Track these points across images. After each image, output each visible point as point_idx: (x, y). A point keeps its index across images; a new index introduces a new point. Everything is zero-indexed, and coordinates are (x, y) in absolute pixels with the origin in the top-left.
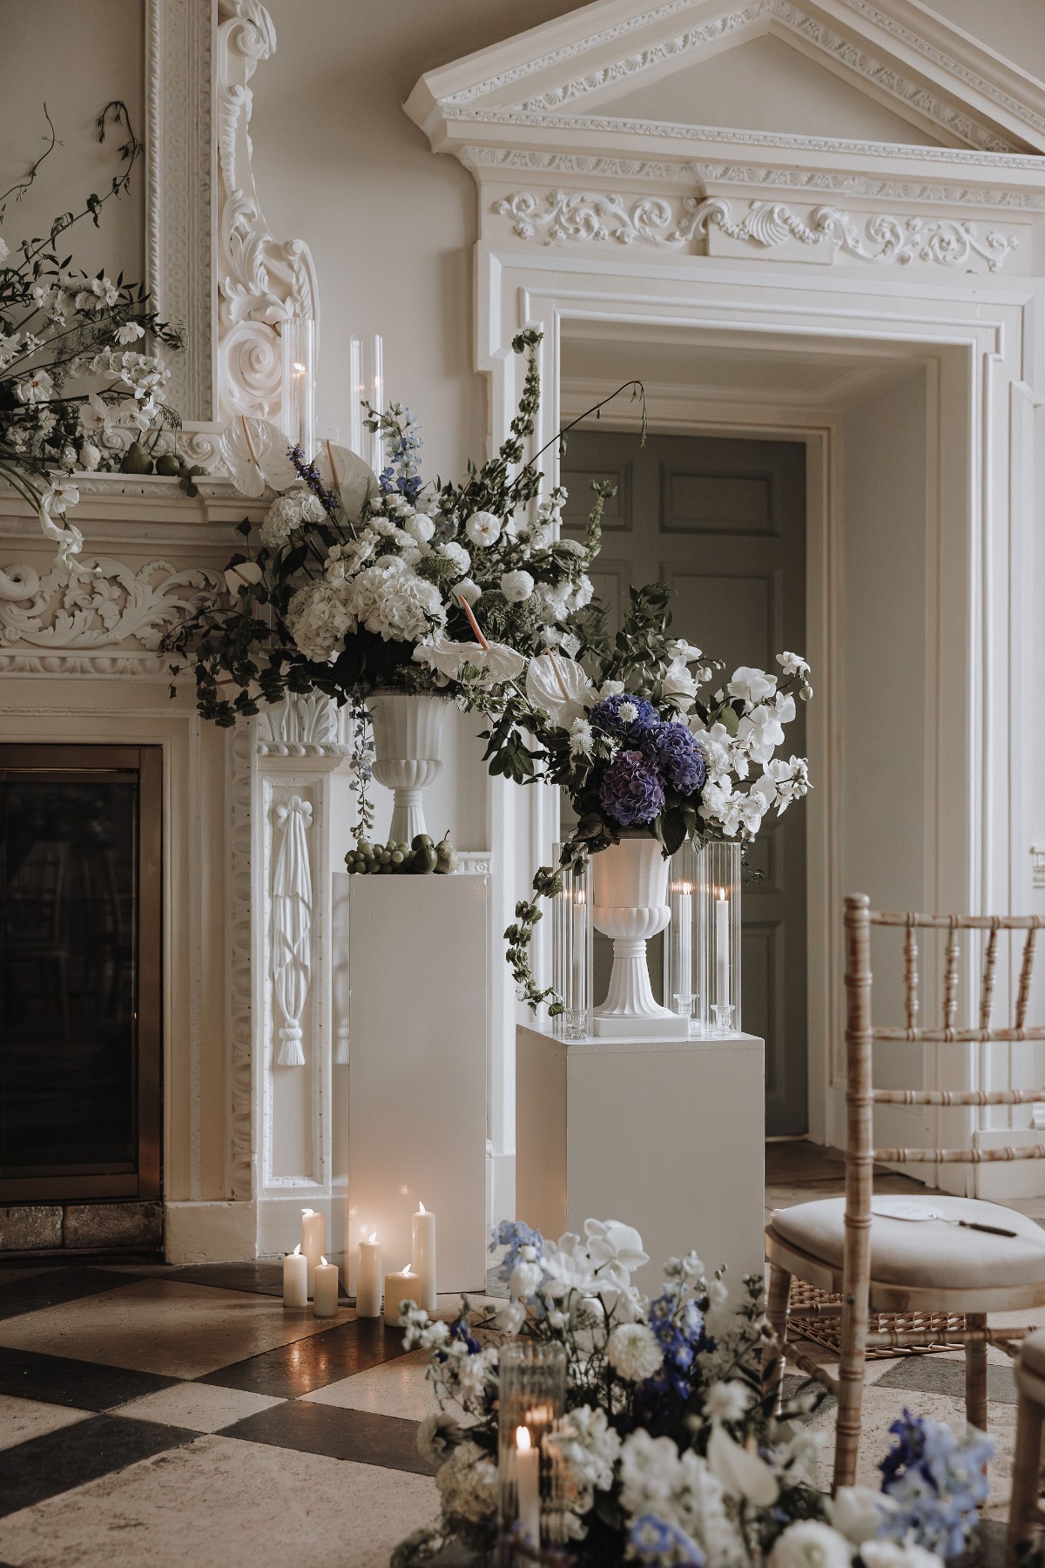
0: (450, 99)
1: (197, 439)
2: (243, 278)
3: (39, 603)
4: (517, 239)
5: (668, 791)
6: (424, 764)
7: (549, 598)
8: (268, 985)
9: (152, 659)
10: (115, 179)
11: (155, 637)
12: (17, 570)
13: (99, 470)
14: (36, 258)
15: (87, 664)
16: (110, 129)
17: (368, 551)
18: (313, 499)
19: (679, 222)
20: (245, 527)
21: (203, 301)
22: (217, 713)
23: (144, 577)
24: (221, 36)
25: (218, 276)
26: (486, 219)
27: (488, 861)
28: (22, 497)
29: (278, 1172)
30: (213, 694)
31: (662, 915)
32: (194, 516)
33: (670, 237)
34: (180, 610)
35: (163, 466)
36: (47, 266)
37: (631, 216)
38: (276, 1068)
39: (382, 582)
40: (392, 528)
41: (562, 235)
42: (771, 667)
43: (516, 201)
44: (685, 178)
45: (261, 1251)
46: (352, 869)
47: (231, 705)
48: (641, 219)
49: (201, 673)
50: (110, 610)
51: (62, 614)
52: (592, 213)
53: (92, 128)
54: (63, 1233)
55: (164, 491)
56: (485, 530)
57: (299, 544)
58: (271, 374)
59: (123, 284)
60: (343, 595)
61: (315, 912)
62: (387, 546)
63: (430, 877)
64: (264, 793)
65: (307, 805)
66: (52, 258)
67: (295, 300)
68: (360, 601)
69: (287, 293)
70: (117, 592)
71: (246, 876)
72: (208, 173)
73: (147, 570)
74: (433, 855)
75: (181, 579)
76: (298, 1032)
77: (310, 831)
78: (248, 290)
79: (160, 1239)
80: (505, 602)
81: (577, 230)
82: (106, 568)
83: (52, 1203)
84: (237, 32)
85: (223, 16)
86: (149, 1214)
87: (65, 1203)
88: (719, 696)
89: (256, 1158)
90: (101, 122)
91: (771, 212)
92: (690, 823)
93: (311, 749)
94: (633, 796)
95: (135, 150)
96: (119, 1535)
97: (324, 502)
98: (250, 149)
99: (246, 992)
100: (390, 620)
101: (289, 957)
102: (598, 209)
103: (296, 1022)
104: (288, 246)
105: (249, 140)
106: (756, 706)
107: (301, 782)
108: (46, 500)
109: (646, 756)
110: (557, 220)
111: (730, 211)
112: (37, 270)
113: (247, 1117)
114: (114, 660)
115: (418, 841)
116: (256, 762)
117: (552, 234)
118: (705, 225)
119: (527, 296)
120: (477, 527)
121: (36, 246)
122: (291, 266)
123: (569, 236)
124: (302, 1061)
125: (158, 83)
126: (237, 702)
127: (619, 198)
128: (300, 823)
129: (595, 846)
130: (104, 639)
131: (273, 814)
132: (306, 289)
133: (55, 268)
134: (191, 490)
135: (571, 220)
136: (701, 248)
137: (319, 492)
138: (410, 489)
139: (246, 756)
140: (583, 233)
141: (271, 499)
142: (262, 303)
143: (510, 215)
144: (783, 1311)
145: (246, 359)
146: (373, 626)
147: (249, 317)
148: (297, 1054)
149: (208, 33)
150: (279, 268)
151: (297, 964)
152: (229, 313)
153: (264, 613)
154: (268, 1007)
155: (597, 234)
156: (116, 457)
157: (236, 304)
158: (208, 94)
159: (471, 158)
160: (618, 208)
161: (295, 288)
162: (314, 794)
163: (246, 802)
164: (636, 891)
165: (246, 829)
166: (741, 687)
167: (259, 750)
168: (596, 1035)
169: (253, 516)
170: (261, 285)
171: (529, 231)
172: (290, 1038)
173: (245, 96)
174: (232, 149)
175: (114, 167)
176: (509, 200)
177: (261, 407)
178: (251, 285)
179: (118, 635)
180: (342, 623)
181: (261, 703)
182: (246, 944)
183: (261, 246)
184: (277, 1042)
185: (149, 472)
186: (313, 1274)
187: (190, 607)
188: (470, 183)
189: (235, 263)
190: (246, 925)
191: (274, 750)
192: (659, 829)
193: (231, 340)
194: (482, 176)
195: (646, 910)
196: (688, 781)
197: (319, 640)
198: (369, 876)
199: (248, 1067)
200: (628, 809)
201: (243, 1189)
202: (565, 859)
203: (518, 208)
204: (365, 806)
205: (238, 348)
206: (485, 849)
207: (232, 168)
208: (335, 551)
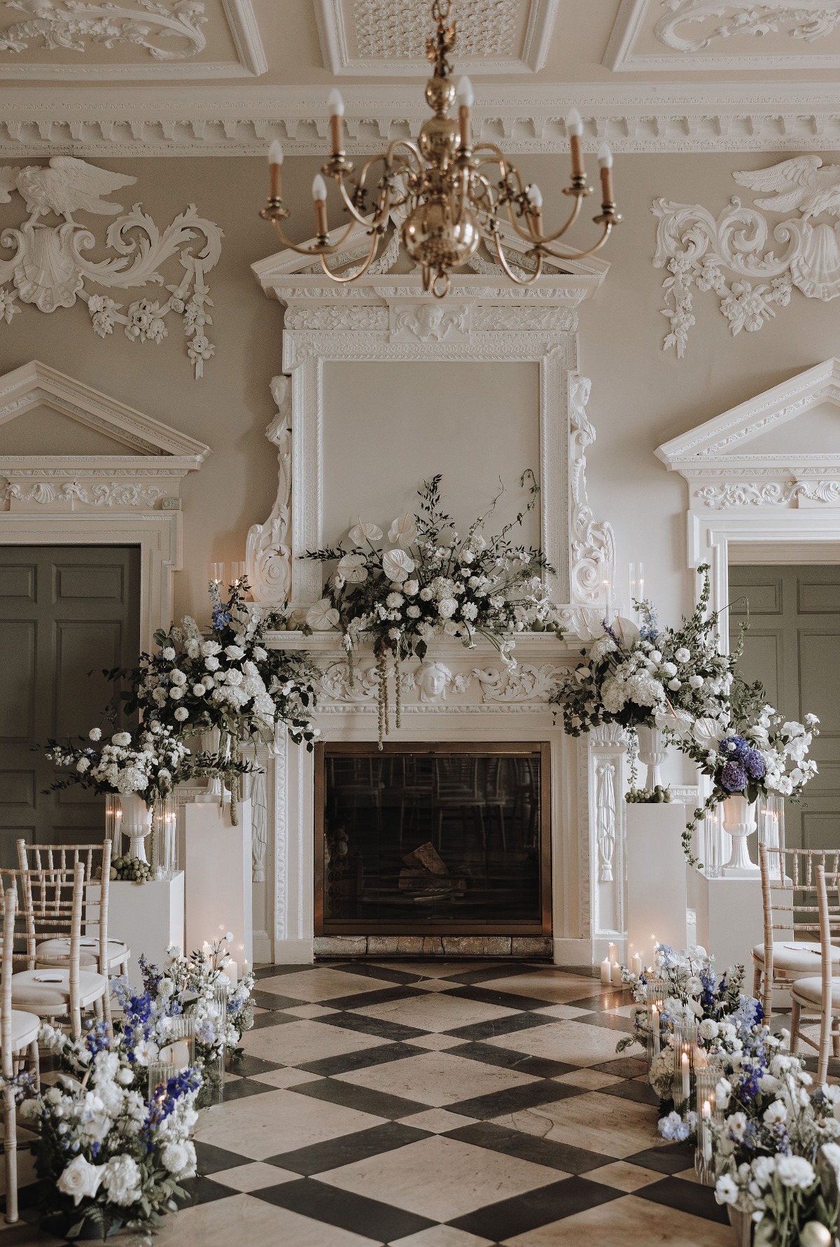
0: (673, 454)
1: (564, 612)
2: (582, 541)
3: (499, 683)
4: (706, 507)
5: (750, 778)
6: (659, 755)
7: (711, 685)
8: (597, 845)
9: (546, 706)
10: (528, 504)
11: (546, 696)
12: (490, 670)
13: (523, 631)
14: (497, 543)
15: (519, 709)
16: (526, 481)
17: (633, 668)
18: (612, 642)
19: (784, 494)
20: (583, 652)
21: (565, 551)
22: (572, 731)
23: (542, 671)
24: (572, 438)
25: (572, 540)
26: (692, 500)
27: (697, 790)
28: (493, 645)
29: (601, 927)
30: (570, 724)
31: (752, 826)
32: (563, 648)
33: (780, 501)
34: (557, 684)
35: (549, 628)
36: (501, 545)
37: (761, 492)
38: (600, 882)
39: (638, 683)
40: (643, 657)
41: (727, 504)
42: (801, 720)
43: (706, 490)
44: (786, 474)
45: (594, 961)
46: (628, 801)
47: (579, 728)
48: (765, 493)
49: (566, 715)
50: (528, 686)
51: (508, 687)
52: (742, 493)
53: (520, 481)
54: (511, 949)
55: (550, 638)
56: (683, 656)
57: (606, 660)
58: (595, 581)
59: (532, 552)
60: (622, 687)
61: (616, 813)
62: (641, 665)
63: (661, 804)
64: (594, 762)
65: (613, 767)
66: (503, 543)
67: (605, 548)
68: (629, 690)
69: (601, 545)
70: (531, 678)
71: (586, 798)
72: (567, 498)
73: (543, 668)
74: (662, 795)
75: (557, 671)
76: (610, 866)
77: (614, 779)
78: (585, 546)
79: (552, 954)
80: (691, 689)
81: (735, 501)
82: (527, 668)
83: (507, 936)
84: (579, 435)
85: (573, 428)
86: (547, 942)
87: (512, 936)
88: (778, 734)
89: (592, 920)
90: (522, 479)
91: (829, 486)
92: (759, 790)
93: (614, 743)
94: (734, 781)
95: (536, 489)
96: (534, 1043)
97: (616, 642)
98: (585, 482)
99: (587, 848)
100: (641, 699)
101: (605, 833)
102: (744, 491)
103: (609, 862)
104: (601, 524)
105: (585, 478)
106: (794, 738)
107: (609, 757)
108: (502, 648)
109: (740, 764)
110: (725, 497)
111: (807, 486)
112: (497, 548)
113: (588, 903)
114: (530, 707)
115: (657, 788)
116: (590, 748)
117: (723, 504)
118: (796, 494)
119: (712, 533)
120: (680, 655)
122: (603, 533)
123: (731, 504)
124: (612, 879)
125: (546, 461)
126: (581, 726)
127: (755, 485)
128: (610, 776)
129: (720, 799)
130: (526, 697)
131: (598, 771)
132: (610, 542)
133: (505, 545)
134: (561, 638)
135: (732, 496)
136: (795, 505)
137: (614, 639)
138: (651, 638)
139: (586, 747)
140: (738, 502)
141: (593, 641)
142: (591, 551)
143: (703, 496)
144: (759, 980)
145: (584, 575)
146: (634, 700)
147: (585, 557)
148: (609, 876)
149: (567, 439)
150: (598, 534)
151: (609, 836)
152: (576, 556)
153: (593, 688)
154: (596, 855)
155: (744, 502)
156: (530, 625)
157: (580, 551)
158: (567, 464)
159: (684, 474)
160: (754, 489)
161: (605, 543)
162: (615, 762)
163: (586, 767)
164: (740, 817)
165: (586, 778)
166: (788, 730)
167: (591, 744)
168: (723, 875)
169: (587, 647)
170: (590, 543)
171: (712, 503)
172: (606, 869)
173: (583, 462)
174: (577, 486)
175: (528, 497)
176: (702, 490)
177: (590, 595)
178: (586, 543)
179: (532, 696)
180: (622, 699)
181: (591, 727)
182: (587, 828)
183: (590, 526)
184: (601, 870)
185: (543, 631)
186: (612, 969)
187: (562, 683)
188: (684, 484)
189: (579, 535)
190: (587, 820)
191: (598, 744)
192: (746, 793)
193: (578, 567)
194: (690, 481)
195: (744, 825)
196: (757, 774)
197: (613, 705)
198: (636, 804)
199: (588, 881)
200: (732, 785)
201: (587, 934)
202: (707, 805)
203: (707, 493)
204: (634, 770)
205: (581, 570)
206: (696, 784)
207: (577, 494)
208: (619, 667)
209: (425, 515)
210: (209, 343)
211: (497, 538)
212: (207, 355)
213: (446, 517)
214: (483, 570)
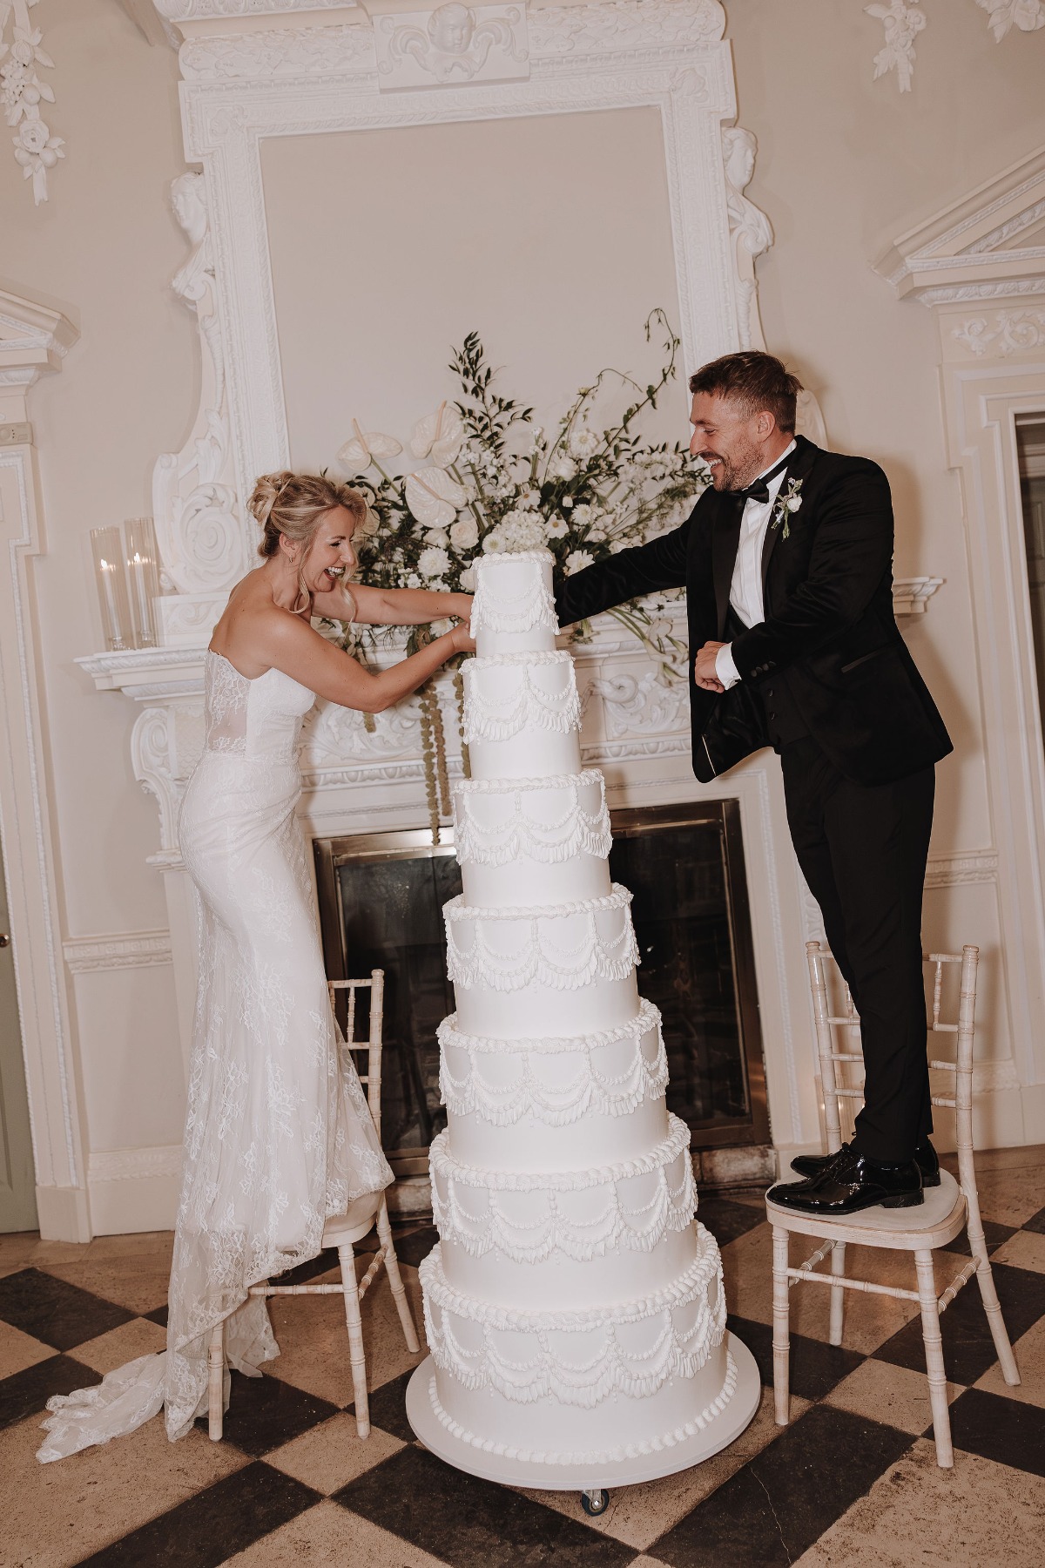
3: (638, 701)
4: (970, 357)
10: (663, 370)
12: (620, 680)
14: (616, 442)
15: (678, 745)
16: (655, 331)
28: (625, 627)
36: (623, 445)
51: (655, 708)
52: (1030, 325)
53: (642, 332)
54: (702, 1174)
59: (680, 450)
66: (627, 441)
79: (775, 1175)
87: (701, 1150)
90: (647, 326)
95: (675, 344)
102: (1036, 321)
112: (617, 451)
119: (983, 400)
121: (615, 432)
133: (628, 446)
143: (965, 338)
159: (930, 298)
176: (961, 326)
194: (939, 311)
209: (470, 402)
210: (52, 134)
211: (614, 433)
212: (49, 157)
213: (510, 405)
214: (594, 493)
